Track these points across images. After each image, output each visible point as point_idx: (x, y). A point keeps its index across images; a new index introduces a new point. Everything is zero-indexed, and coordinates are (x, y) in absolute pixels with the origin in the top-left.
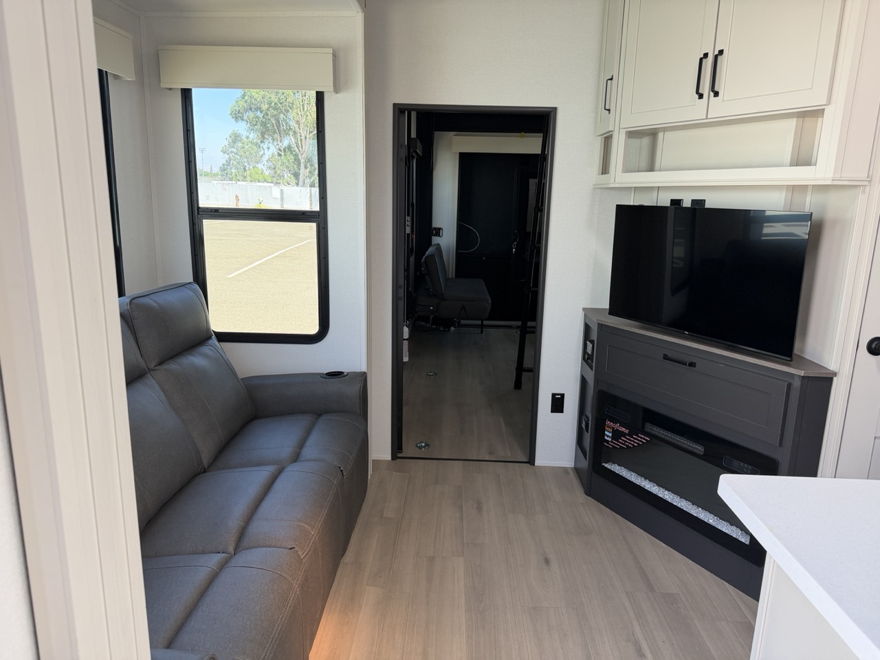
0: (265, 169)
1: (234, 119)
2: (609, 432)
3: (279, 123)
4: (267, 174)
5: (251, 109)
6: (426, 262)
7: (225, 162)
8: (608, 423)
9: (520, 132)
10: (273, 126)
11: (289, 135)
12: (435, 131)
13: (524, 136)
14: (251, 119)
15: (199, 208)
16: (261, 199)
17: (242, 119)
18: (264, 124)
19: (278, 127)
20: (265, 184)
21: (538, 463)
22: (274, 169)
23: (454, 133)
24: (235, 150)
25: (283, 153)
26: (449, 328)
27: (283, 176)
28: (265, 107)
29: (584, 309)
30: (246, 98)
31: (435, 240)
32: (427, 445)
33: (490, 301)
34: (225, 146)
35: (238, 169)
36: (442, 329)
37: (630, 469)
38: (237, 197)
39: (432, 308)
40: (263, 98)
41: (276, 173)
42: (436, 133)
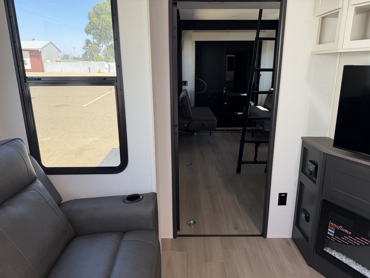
0: (102, 55)
1: (86, 34)
2: (332, 230)
3: (107, 34)
4: (103, 58)
5: (94, 29)
6: (182, 101)
7: (84, 53)
8: (331, 223)
9: (227, 30)
10: (104, 36)
11: (111, 40)
12: (182, 30)
13: (229, 32)
14: (94, 33)
15: (26, 78)
16: (100, 69)
17: (91, 34)
18: (100, 35)
19: (106, 37)
20: (102, 62)
21: (269, 236)
22: (106, 55)
23: (192, 31)
24: (88, 48)
25: (109, 48)
26: (193, 133)
27: (110, 59)
28: (100, 27)
29: (302, 138)
30: (92, 24)
31: (184, 87)
32: (194, 223)
33: (217, 121)
34: (84, 46)
35: (90, 56)
36: (189, 134)
37: (348, 256)
38: (89, 68)
39: (185, 125)
40: (99, 24)
41: (107, 57)
42: (183, 31)
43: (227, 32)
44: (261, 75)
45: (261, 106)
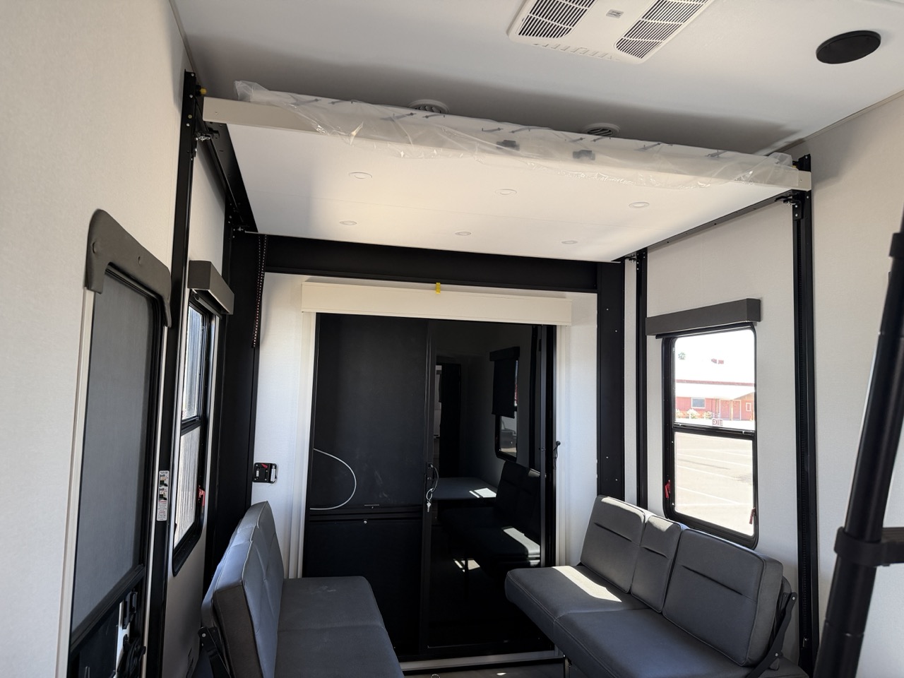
12: (266, 271)
13: (442, 290)
23: (307, 276)
31: (260, 492)
42: (268, 276)
43: (435, 289)
44: (558, 444)
45: (566, 565)
